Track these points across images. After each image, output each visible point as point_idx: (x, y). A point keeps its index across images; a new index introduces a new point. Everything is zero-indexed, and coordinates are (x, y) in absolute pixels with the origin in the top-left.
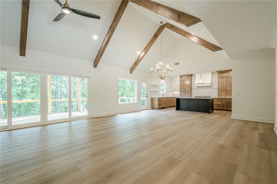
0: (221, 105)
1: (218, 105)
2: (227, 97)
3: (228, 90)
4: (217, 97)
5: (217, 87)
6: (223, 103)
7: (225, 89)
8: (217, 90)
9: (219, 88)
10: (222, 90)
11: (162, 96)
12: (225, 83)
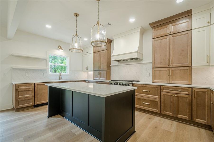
0: (159, 103)
1: (153, 101)
2: (173, 82)
3: (174, 65)
4: (151, 83)
5: (151, 61)
6: (162, 97)
7: (167, 64)
8: (151, 66)
9: (154, 62)
10: (163, 66)
11: (58, 78)
12: (167, 49)
